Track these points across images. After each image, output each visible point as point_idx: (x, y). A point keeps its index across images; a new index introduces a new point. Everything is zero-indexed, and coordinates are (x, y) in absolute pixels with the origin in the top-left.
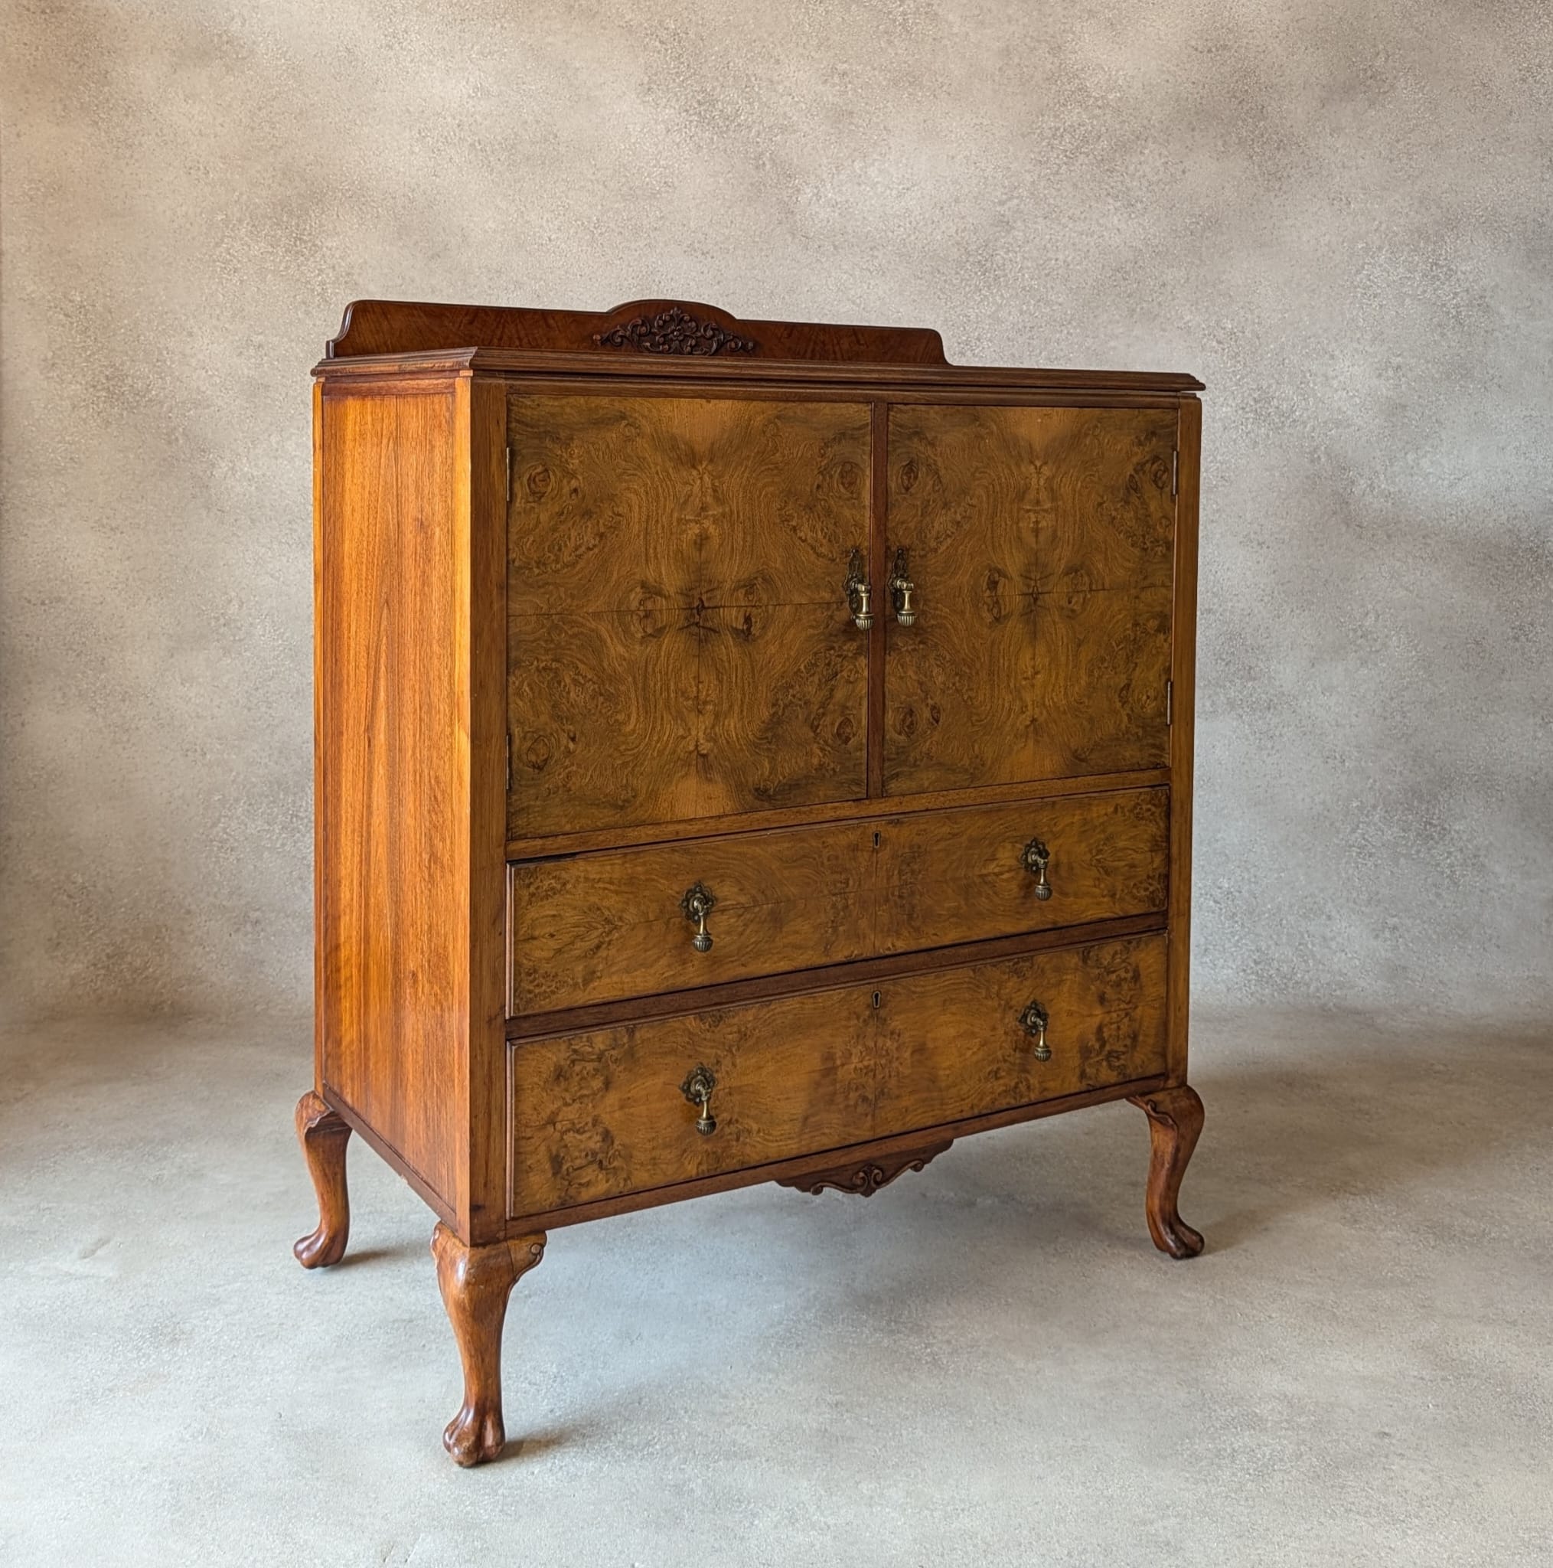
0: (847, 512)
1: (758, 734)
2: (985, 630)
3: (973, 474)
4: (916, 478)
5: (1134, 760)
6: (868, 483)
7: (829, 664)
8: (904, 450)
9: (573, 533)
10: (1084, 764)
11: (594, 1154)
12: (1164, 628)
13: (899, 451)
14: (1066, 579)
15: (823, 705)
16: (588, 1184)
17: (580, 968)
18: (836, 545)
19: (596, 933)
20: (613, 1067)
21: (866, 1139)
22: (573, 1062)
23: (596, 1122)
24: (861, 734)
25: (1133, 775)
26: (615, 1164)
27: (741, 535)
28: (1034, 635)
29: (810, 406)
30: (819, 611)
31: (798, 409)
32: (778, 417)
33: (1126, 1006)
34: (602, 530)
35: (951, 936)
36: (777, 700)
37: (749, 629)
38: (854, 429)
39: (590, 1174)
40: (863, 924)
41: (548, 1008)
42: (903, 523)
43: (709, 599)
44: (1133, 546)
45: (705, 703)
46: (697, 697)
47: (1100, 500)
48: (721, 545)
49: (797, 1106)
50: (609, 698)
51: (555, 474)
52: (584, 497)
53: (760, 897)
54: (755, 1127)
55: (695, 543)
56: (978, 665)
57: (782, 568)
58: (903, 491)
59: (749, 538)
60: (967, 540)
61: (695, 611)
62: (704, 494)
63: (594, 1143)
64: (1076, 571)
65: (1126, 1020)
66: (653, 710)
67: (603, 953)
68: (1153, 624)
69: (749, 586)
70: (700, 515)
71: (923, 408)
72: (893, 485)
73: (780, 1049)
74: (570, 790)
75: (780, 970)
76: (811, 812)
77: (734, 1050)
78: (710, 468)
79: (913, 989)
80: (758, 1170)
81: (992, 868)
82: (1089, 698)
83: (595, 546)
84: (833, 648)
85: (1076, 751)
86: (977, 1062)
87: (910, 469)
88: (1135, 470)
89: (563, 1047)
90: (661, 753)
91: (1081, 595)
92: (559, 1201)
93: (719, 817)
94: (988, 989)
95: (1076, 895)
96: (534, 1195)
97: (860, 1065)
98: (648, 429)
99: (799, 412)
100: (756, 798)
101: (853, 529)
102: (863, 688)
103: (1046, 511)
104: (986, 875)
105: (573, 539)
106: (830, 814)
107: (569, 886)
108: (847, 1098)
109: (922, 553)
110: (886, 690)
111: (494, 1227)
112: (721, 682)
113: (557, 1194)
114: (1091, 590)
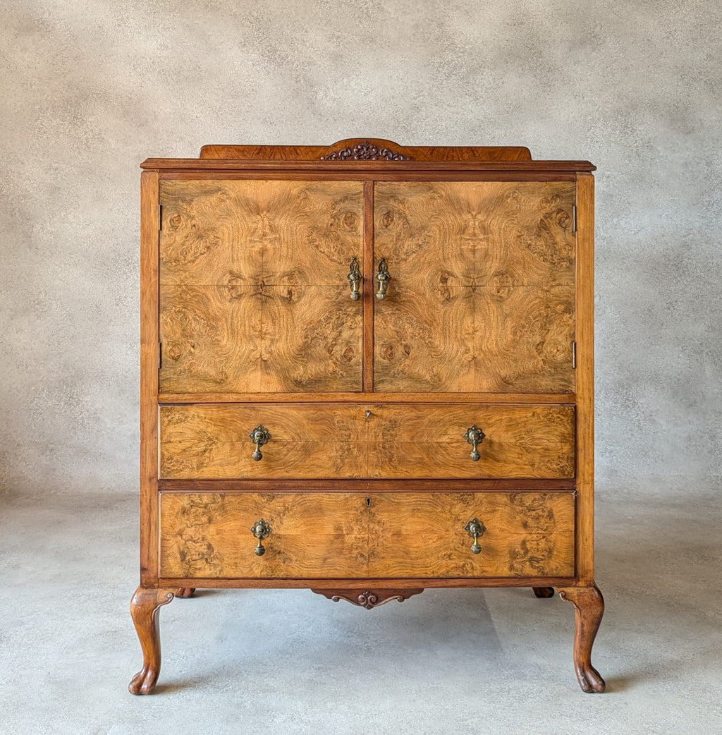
0: (349, 239)
1: (297, 352)
2: (439, 305)
3: (429, 219)
4: (392, 220)
5: (549, 387)
6: (362, 223)
7: (338, 318)
8: (384, 206)
9: (193, 246)
10: (511, 386)
11: (203, 555)
12: (569, 309)
13: (381, 206)
14: (495, 279)
15: (335, 339)
16: (200, 569)
17: (196, 460)
18: (342, 256)
19: (203, 444)
20: (213, 512)
21: (363, 577)
22: (191, 506)
23: (203, 539)
24: (358, 357)
25: (547, 396)
26: (214, 562)
27: (286, 248)
28: (473, 310)
29: (326, 183)
30: (332, 290)
31: (319, 184)
32: (307, 189)
33: (543, 532)
34: (208, 245)
35: (418, 474)
36: (307, 335)
37: (290, 297)
38: (353, 195)
39: (200, 564)
40: (360, 459)
41: (178, 478)
42: (384, 244)
43: (267, 281)
44: (544, 261)
45: (265, 334)
46: (261, 331)
47: (519, 234)
48: (274, 254)
49: (317, 552)
50: (212, 328)
51: (183, 217)
52: (199, 229)
53: (296, 437)
54: (294, 558)
55: (260, 252)
56: (435, 325)
57: (310, 267)
58: (384, 227)
59: (290, 251)
60: (426, 255)
61: (259, 287)
62: (264, 228)
63: (203, 549)
64: (503, 275)
65: (543, 540)
66: (236, 335)
67: (207, 454)
68: (560, 308)
69: (291, 275)
70: (262, 238)
71: (396, 183)
72: (377, 224)
73: (309, 519)
74: (191, 372)
75: (309, 477)
76: (328, 396)
77: (281, 515)
78: (268, 215)
79: (393, 500)
80: (298, 581)
81: (445, 439)
82: (514, 348)
83: (205, 253)
84: (341, 310)
85: (505, 378)
86: (437, 547)
87: (389, 215)
88: (544, 217)
89: (186, 498)
90: (241, 358)
91: (507, 289)
92: (184, 575)
93: (274, 393)
94: (443, 507)
95: (505, 462)
96: (171, 569)
97: (358, 536)
98: (233, 195)
99: (319, 186)
100: (296, 385)
101: (353, 247)
102: (359, 332)
103: (480, 240)
104: (441, 443)
105: (193, 249)
106: (340, 398)
107: (189, 419)
108: (350, 553)
109: (397, 261)
110: (375, 334)
111: (153, 580)
112: (274, 324)
113: (183, 571)
114: (513, 286)
